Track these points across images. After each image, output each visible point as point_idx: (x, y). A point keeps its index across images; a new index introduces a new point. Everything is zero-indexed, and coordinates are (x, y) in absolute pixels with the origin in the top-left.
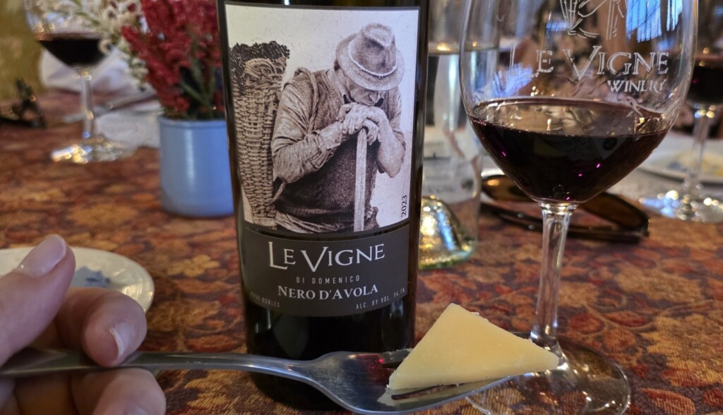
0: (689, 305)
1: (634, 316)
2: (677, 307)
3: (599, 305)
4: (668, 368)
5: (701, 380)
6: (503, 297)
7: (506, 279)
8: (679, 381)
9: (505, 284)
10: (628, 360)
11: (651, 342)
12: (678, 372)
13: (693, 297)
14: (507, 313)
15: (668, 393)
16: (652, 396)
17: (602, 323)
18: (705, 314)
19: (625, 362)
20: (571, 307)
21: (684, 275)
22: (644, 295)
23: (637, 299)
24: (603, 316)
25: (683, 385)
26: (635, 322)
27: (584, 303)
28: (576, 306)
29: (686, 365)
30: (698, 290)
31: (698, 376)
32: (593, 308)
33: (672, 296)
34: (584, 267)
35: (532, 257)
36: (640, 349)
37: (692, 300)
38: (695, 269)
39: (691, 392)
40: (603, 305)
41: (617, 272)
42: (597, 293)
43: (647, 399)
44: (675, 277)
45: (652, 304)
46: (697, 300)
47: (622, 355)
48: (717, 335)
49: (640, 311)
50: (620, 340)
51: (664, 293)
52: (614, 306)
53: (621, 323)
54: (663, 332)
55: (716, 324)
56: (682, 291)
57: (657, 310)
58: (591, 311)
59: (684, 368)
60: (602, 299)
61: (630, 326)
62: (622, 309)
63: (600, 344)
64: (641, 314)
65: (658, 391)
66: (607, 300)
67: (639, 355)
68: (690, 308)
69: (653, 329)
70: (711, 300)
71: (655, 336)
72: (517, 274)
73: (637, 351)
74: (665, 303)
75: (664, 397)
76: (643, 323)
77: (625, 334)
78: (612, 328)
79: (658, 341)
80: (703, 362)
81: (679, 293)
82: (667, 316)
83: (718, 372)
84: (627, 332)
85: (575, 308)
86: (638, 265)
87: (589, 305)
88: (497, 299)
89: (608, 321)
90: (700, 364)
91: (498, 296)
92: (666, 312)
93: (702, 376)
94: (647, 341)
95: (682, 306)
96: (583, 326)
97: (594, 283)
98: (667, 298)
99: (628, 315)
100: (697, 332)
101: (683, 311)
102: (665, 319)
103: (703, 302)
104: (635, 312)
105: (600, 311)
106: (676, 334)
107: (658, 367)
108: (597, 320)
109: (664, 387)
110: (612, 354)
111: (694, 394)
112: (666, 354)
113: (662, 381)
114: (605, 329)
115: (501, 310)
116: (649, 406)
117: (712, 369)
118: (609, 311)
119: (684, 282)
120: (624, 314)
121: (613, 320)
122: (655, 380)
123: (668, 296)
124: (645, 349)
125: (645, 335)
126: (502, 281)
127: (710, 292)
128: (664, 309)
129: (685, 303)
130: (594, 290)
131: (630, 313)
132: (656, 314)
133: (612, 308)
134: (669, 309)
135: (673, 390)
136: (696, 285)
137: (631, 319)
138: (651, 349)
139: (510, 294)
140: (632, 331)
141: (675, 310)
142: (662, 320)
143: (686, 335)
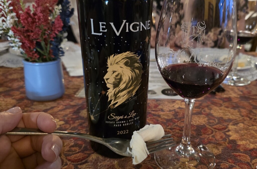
2: (234, 121)
3: (209, 123)
4: (238, 145)
7: (175, 116)
8: (242, 149)
9: (175, 119)
10: (225, 143)
16: (236, 156)
17: (212, 130)
22: (222, 118)
23: (221, 120)
24: (212, 127)
25: (244, 150)
26: (223, 128)
27: (204, 123)
28: (202, 124)
29: (243, 143)
30: (238, 114)
31: (248, 146)
32: (208, 125)
33: (231, 117)
34: (199, 109)
35: (181, 107)
36: (227, 139)
37: (238, 118)
38: (235, 106)
40: (211, 123)
41: (211, 109)
44: (229, 109)
45: (225, 121)
47: (222, 142)
50: (220, 136)
52: (214, 123)
53: (219, 130)
54: (232, 131)
60: (209, 121)
63: (214, 139)
64: (223, 125)
66: (211, 121)
67: (228, 141)
74: (230, 120)
75: (240, 156)
76: (225, 129)
77: (221, 134)
78: (216, 132)
79: (232, 135)
81: (233, 116)
82: (232, 125)
88: (175, 125)
89: (214, 129)
92: (231, 123)
94: (228, 135)
96: (207, 132)
97: (204, 114)
98: (229, 118)
99: (220, 126)
100: (242, 130)
101: (236, 122)
103: (241, 119)
105: (210, 126)
106: (236, 131)
107: (235, 145)
112: (236, 140)
113: (237, 150)
116: (236, 160)
117: (251, 143)
118: (213, 125)
119: (233, 111)
122: (235, 150)
124: (229, 139)
125: (227, 133)
130: (205, 117)
135: (241, 152)
136: (237, 112)
138: (231, 138)
139: (178, 123)
142: (231, 127)
143: (240, 132)
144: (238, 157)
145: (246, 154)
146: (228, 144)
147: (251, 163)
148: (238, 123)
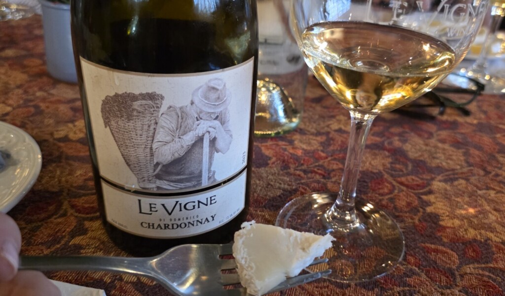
0: (456, 171)
1: (417, 181)
2: (447, 173)
3: (392, 170)
4: (440, 226)
5: (463, 237)
6: (321, 162)
7: (324, 147)
8: (447, 237)
9: (322, 151)
10: (412, 219)
11: (428, 204)
12: (448, 230)
13: (459, 165)
14: (324, 177)
15: (440, 248)
16: (429, 251)
17: (394, 186)
18: (467, 180)
19: (410, 221)
20: (372, 172)
21: (452, 146)
22: (424, 162)
23: (420, 166)
24: (395, 180)
25: (451, 241)
26: (418, 185)
27: (381, 168)
28: (375, 171)
29: (453, 224)
30: (462, 158)
31: (461, 233)
32: (388, 173)
33: (444, 164)
34: (381, 137)
35: (343, 128)
36: (421, 210)
37: (458, 167)
38: (460, 140)
39: (456, 247)
40: (395, 171)
41: (405, 141)
42: (390, 160)
43: (424, 253)
44: (446, 146)
45: (430, 170)
46: (462, 167)
47: (408, 214)
48: (475, 198)
49: (421, 177)
50: (406, 202)
51: (438, 161)
52: (402, 171)
53: (407, 186)
54: (437, 195)
55: (475, 188)
56: (451, 159)
57: (433, 176)
58: (386, 176)
59: (452, 226)
60: (393, 165)
61: (414, 189)
62: (408, 174)
63: (392, 205)
64: (422, 179)
65: (433, 246)
66: (398, 166)
67: (420, 214)
68: (457, 174)
69: (430, 192)
70: (472, 168)
71: (431, 198)
72: (332, 142)
73: (418, 211)
74: (439, 169)
75: (436, 251)
76: (424, 187)
77: (411, 196)
78: (401, 191)
79: (434, 203)
80: (465, 221)
81: (449, 161)
82: (440, 181)
83: (476, 230)
84: (412, 194)
85: (374, 173)
86: (420, 136)
87: (384, 170)
88: (317, 164)
89: (398, 185)
90: (463, 223)
91: (317, 162)
92: (440, 177)
93: (464, 233)
94: (426, 202)
95: (450, 173)
96: (380, 189)
97: (389, 151)
98: (440, 165)
99: (413, 180)
100: (461, 195)
101: (452, 176)
102: (439, 183)
103: (465, 170)
104: (418, 177)
105: (392, 175)
106: (446, 196)
107: (433, 225)
108: (391, 183)
109: (437, 242)
110: (401, 214)
111: (458, 249)
112: (439, 215)
113: (436, 238)
114: (396, 191)
115: (320, 174)
116: (426, 259)
117: (471, 227)
118: (399, 176)
119: (453, 151)
120: (409, 178)
121: (402, 183)
122: (431, 236)
123: (441, 163)
124: (424, 209)
125: (424, 197)
126: (321, 148)
127: (471, 160)
128: (439, 175)
129: (453, 170)
130: (388, 157)
131: (414, 177)
132: (433, 179)
133: (401, 173)
134: (442, 175)
135: (443, 245)
136: (461, 154)
137: (415, 183)
138: (429, 209)
139: (326, 160)
140: (415, 194)
141: (447, 175)
142: (437, 185)
143: (453, 198)
144: (433, 253)
145: (452, 250)
146: (419, 220)
147: (456, 273)
148: (456, 179)
